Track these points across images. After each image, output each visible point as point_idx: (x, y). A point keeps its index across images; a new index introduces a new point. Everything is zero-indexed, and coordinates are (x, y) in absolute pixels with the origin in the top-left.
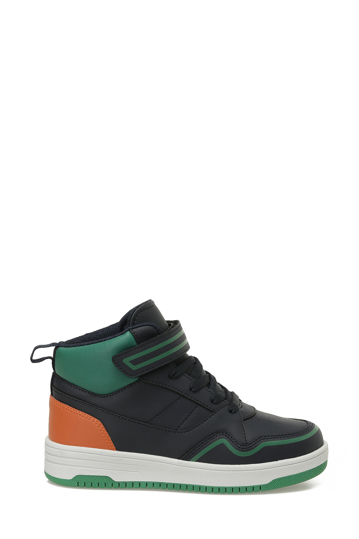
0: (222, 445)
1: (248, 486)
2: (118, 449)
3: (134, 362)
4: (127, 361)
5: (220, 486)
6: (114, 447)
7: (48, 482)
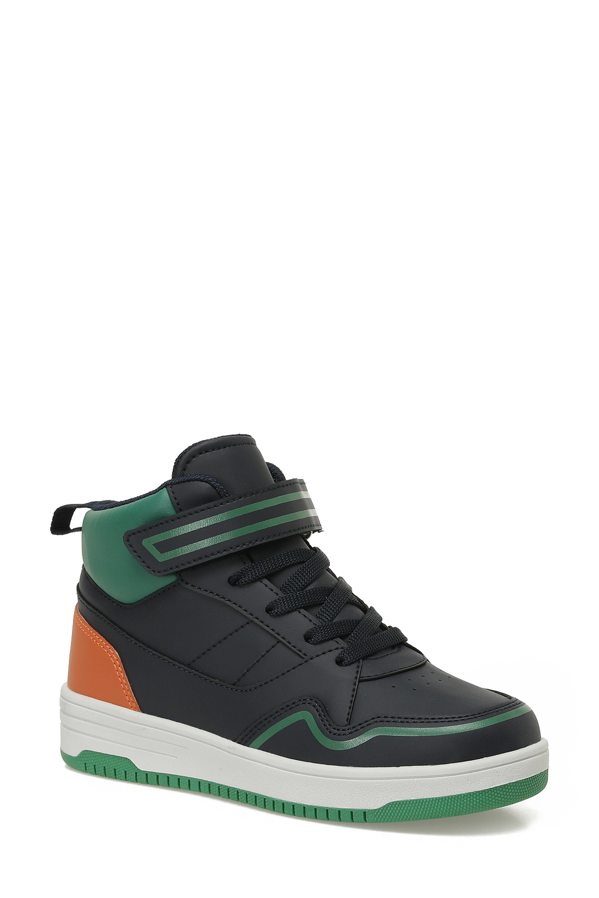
0: (303, 723)
1: (343, 809)
2: (143, 710)
3: (163, 547)
4: (149, 543)
5: (296, 802)
6: (135, 704)
7: (66, 767)
